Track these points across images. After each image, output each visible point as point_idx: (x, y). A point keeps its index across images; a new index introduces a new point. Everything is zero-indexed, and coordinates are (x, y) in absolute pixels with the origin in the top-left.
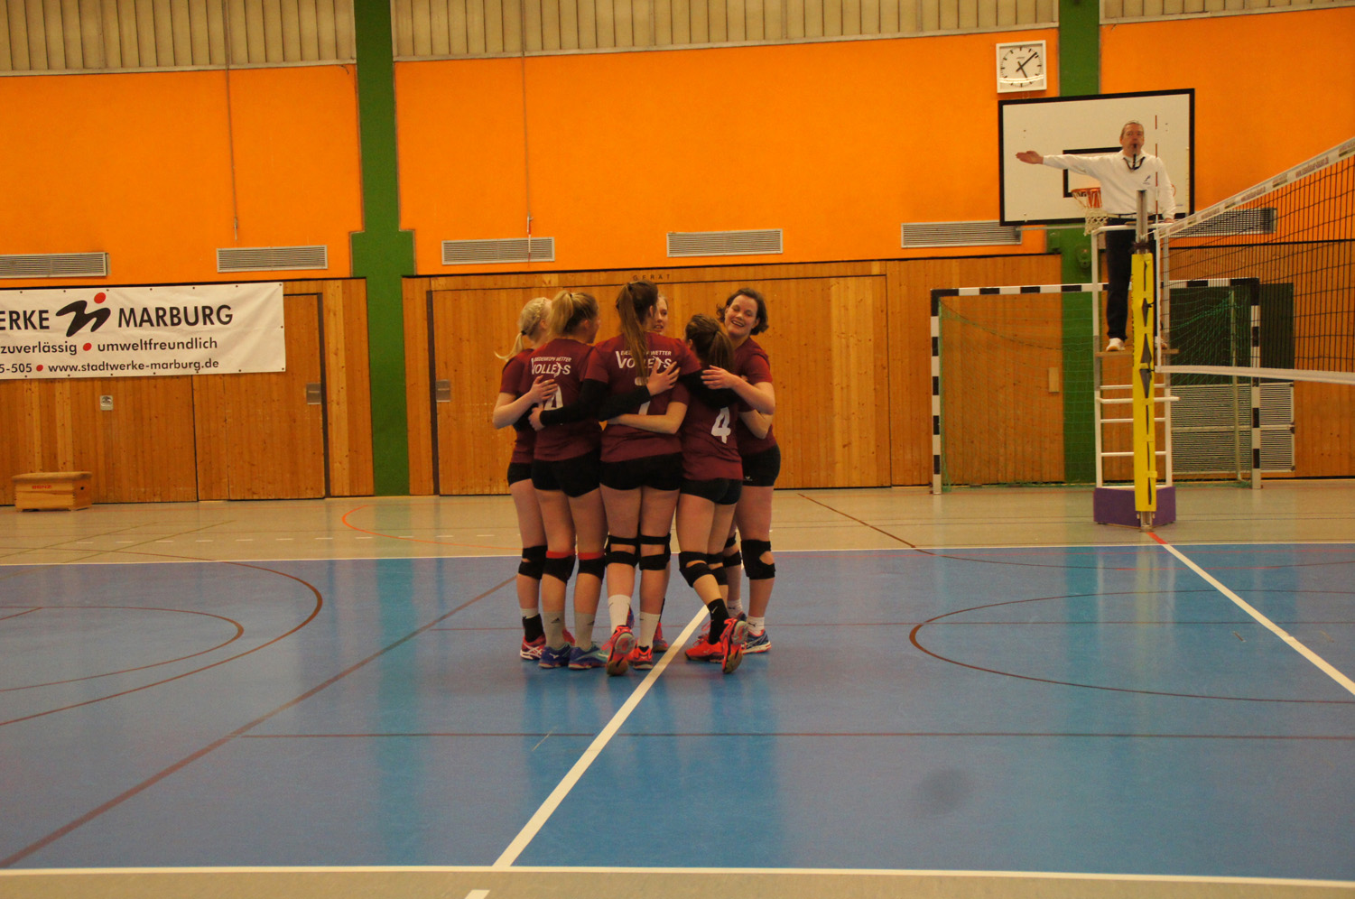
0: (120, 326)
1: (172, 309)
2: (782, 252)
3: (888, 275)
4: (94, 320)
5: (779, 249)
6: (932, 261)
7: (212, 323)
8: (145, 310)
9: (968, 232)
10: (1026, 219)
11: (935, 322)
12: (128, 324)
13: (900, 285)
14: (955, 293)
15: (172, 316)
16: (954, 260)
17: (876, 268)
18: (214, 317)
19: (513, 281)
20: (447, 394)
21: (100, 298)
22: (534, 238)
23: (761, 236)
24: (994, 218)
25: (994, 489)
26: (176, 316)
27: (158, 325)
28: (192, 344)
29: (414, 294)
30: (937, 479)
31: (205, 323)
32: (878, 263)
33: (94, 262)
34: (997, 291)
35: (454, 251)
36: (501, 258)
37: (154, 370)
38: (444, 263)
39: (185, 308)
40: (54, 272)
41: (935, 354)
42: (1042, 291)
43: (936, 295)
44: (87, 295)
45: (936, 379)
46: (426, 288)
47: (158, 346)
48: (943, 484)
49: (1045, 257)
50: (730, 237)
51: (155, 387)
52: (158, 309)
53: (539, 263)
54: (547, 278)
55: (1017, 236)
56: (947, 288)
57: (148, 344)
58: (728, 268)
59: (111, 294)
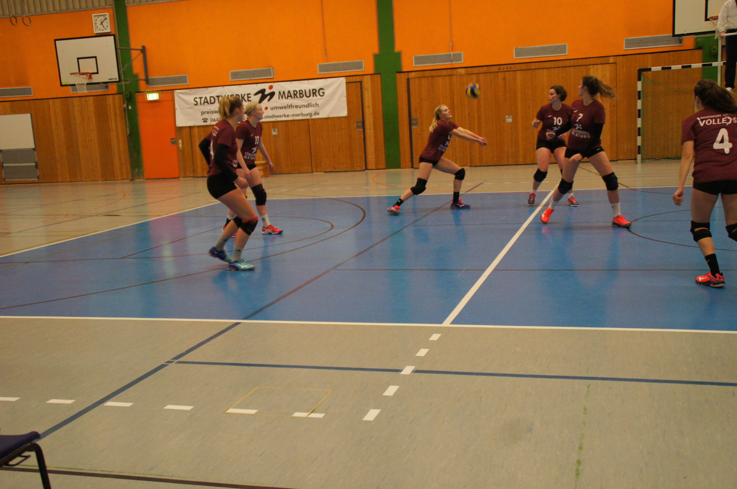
0: (279, 99)
1: (300, 91)
2: (567, 54)
3: (617, 63)
4: (269, 97)
5: (565, 53)
6: (638, 55)
7: (316, 96)
8: (289, 92)
9: (656, 41)
10: (685, 33)
11: (639, 84)
12: (282, 97)
13: (623, 67)
14: (650, 70)
15: (300, 94)
16: (649, 54)
17: (611, 60)
18: (317, 94)
19: (444, 73)
20: (416, 124)
21: (271, 87)
22: (454, 53)
23: (557, 47)
24: (669, 34)
25: (666, 161)
26: (302, 94)
27: (294, 97)
28: (308, 106)
29: (401, 79)
30: (639, 157)
31: (313, 96)
32: (613, 57)
33: (268, 72)
34: (670, 68)
35: (419, 60)
36: (440, 62)
37: (293, 117)
38: (414, 65)
39: (305, 90)
40: (253, 77)
41: (639, 99)
42: (692, 67)
43: (640, 71)
44: (265, 86)
45: (639, 110)
46: (406, 77)
47: (294, 107)
48: (642, 159)
49: (694, 51)
50: (542, 48)
51: (294, 125)
52: (294, 91)
53: (456, 64)
54: (459, 70)
55: (681, 42)
56: (645, 67)
57: (290, 106)
58: (542, 63)
59: (275, 85)
